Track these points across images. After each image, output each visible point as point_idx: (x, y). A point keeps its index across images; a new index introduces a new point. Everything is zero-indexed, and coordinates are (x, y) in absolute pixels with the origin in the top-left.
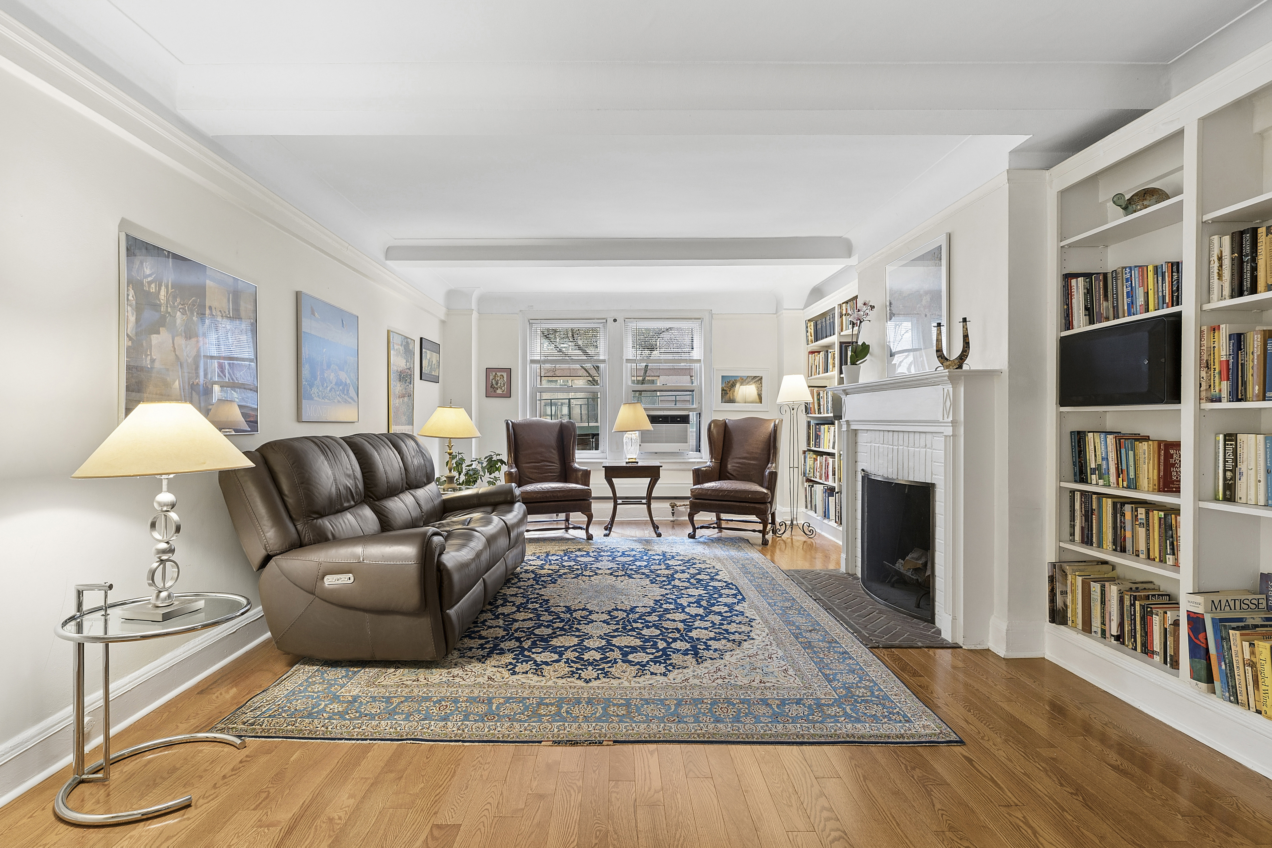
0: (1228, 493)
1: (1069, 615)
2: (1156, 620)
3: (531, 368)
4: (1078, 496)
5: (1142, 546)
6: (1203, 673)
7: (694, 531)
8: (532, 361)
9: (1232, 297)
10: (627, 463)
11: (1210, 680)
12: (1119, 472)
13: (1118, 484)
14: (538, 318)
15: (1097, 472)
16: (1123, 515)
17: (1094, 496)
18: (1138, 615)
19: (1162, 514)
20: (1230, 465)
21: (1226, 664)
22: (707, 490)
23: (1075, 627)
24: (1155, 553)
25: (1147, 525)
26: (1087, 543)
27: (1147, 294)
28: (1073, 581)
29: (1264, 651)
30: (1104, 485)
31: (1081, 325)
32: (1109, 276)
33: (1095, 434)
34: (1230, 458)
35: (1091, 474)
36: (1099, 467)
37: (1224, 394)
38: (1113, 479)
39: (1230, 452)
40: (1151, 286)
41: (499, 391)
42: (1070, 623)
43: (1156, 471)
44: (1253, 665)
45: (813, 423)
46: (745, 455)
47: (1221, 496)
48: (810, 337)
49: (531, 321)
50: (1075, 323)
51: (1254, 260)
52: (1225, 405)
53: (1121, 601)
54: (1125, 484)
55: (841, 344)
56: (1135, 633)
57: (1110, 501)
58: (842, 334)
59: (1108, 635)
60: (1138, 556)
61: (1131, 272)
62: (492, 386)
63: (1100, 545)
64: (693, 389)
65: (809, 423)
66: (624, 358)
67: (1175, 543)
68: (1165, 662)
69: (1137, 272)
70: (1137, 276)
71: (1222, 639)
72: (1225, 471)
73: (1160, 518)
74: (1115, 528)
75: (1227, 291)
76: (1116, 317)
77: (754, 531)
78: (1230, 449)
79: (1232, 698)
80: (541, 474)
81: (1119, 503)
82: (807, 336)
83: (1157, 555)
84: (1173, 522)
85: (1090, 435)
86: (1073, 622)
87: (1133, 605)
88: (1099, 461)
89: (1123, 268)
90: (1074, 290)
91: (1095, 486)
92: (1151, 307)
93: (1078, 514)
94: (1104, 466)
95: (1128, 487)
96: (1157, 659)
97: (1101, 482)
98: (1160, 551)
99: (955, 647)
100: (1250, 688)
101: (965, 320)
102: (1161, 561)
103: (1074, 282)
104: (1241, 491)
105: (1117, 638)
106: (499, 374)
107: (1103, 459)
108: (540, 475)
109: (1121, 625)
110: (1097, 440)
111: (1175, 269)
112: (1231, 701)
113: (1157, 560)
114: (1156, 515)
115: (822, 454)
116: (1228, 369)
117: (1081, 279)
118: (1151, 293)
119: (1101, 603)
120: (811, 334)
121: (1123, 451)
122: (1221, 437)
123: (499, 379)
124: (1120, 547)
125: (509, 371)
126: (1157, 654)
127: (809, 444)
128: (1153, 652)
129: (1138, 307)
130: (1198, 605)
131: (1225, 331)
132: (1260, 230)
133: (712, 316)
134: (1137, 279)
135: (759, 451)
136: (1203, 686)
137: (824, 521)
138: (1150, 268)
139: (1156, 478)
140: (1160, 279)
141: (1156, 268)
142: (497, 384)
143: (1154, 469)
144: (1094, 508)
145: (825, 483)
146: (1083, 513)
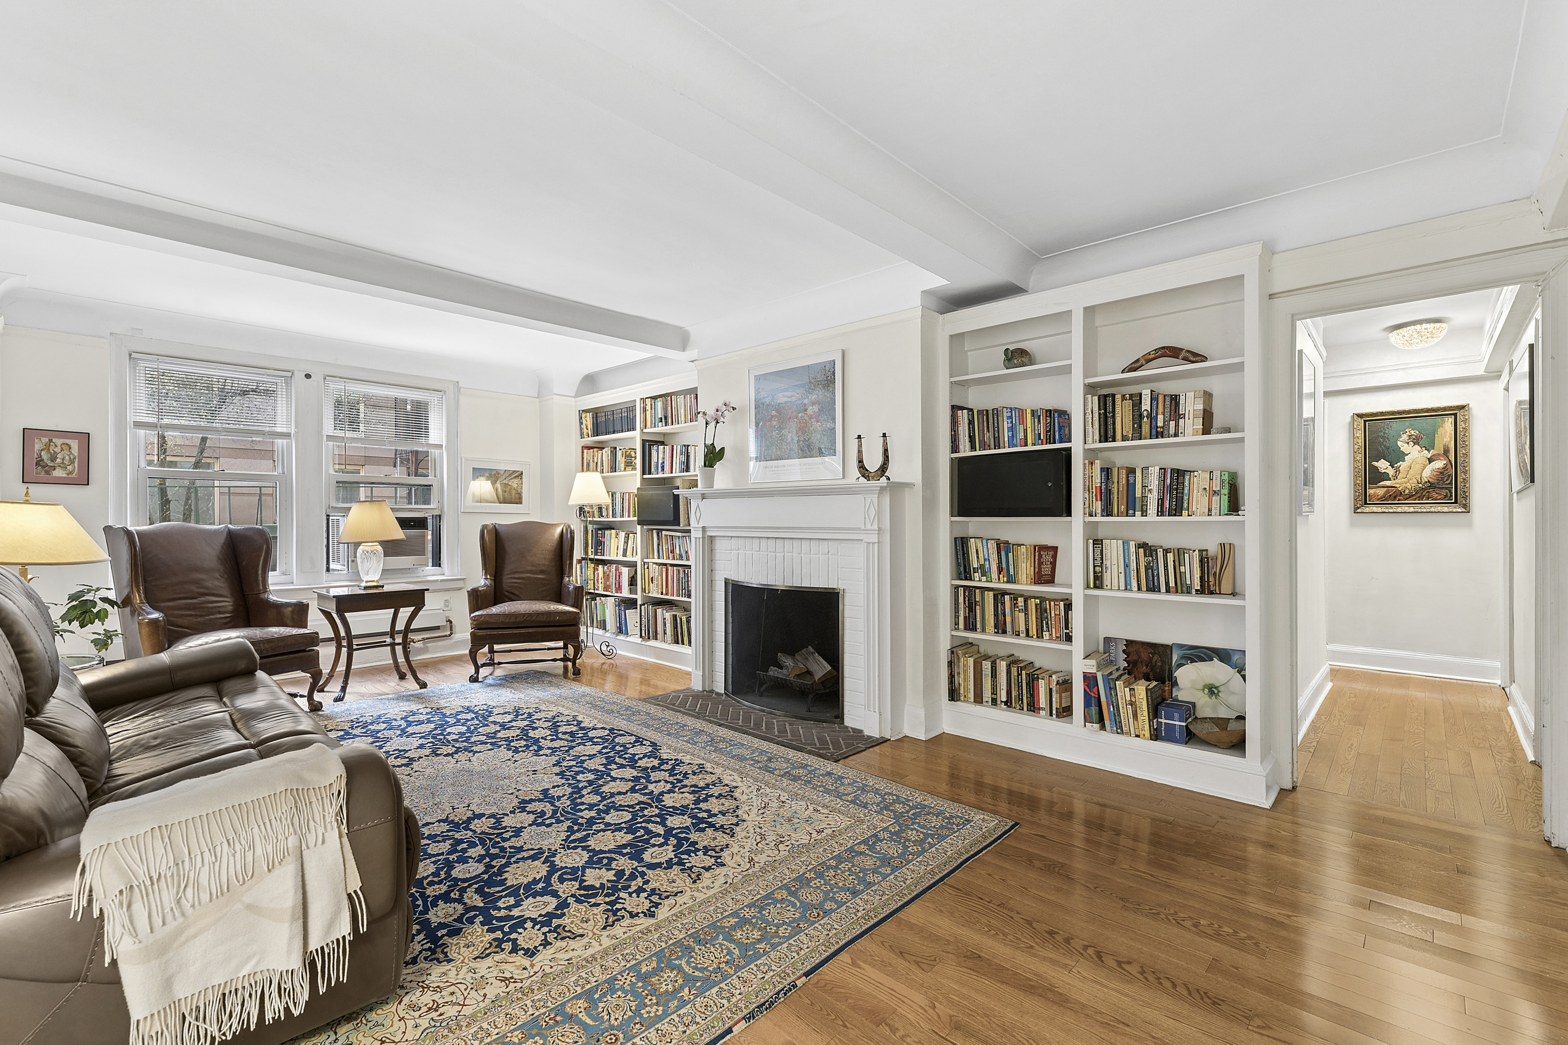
0: (1097, 582)
1: (962, 691)
2: (1042, 683)
3: (135, 437)
4: (961, 590)
5: (1022, 628)
6: (1095, 716)
7: (477, 672)
8: (138, 425)
9: (1100, 442)
10: (366, 588)
11: (1101, 720)
12: (1000, 570)
13: (999, 579)
14: (152, 352)
15: (979, 571)
16: (1003, 604)
17: (977, 591)
18: (1024, 682)
19: (1038, 601)
20: (1098, 562)
21: (1113, 707)
22: (497, 615)
23: (966, 701)
24: (1033, 631)
25: (1026, 610)
26: (970, 630)
27: (1025, 431)
28: (965, 662)
29: (1142, 692)
30: (987, 581)
31: (965, 451)
32: (990, 413)
33: (977, 540)
34: (1098, 557)
35: (974, 572)
36: (982, 567)
37: (1099, 511)
38: (994, 575)
39: (1099, 553)
40: (1029, 425)
41: (58, 473)
42: (962, 698)
43: (1032, 569)
44: (1132, 704)
45: (590, 527)
46: (529, 568)
47: (1092, 585)
48: (585, 431)
49: (134, 355)
50: (961, 447)
51: (1114, 417)
52: (1099, 519)
53: (1009, 672)
54: (1005, 579)
55: (644, 442)
56: (1022, 696)
57: (991, 594)
58: (645, 431)
59: (999, 702)
60: (1019, 635)
61: (1011, 412)
62: (39, 463)
63: (983, 630)
64: (430, 483)
65: (586, 528)
66: (325, 433)
67: (1049, 622)
68: (1051, 715)
69: (1017, 413)
70: (1017, 415)
71: (1110, 688)
72: (1094, 566)
73: (1036, 605)
74: (996, 615)
75: (1097, 437)
76: (997, 446)
77: (555, 660)
78: (1098, 551)
79: (1119, 730)
80: (201, 616)
81: (999, 595)
82: (581, 429)
83: (1035, 633)
84: (1048, 607)
85: (972, 540)
86: (965, 696)
87: (1019, 674)
88: (982, 561)
89: (1004, 407)
90: (960, 419)
91: (978, 581)
92: (1029, 441)
93: (961, 606)
94: (987, 566)
95: (1008, 582)
96: (1042, 713)
97: (984, 579)
98: (1037, 630)
99: (883, 741)
100: (1131, 720)
101: (884, 435)
102: (1038, 637)
103: (960, 412)
104: (1107, 581)
105: (1006, 703)
106: (59, 441)
107: (985, 560)
108: (199, 619)
109: (1009, 693)
110: (980, 545)
111: (1048, 415)
112: (1118, 733)
113: (1035, 637)
114: (1032, 603)
115: (604, 562)
116: (1101, 493)
117: (965, 411)
118: (1029, 430)
119: (992, 677)
120: (587, 427)
121: (1003, 553)
122: (1091, 541)
123: (58, 450)
124: (1000, 628)
125: (85, 438)
126: (1043, 709)
127: (586, 552)
128: (1039, 709)
129: (1018, 440)
130: (1091, 666)
131: (1098, 465)
132: (1117, 396)
133: (459, 390)
134: (1017, 418)
135: (546, 563)
136: (1096, 726)
137: (618, 637)
138: (1029, 411)
139: (1032, 573)
140: (1036, 420)
141: (1033, 412)
142: (53, 458)
143: (1031, 566)
144: (977, 600)
145: (616, 595)
146: (967, 605)
